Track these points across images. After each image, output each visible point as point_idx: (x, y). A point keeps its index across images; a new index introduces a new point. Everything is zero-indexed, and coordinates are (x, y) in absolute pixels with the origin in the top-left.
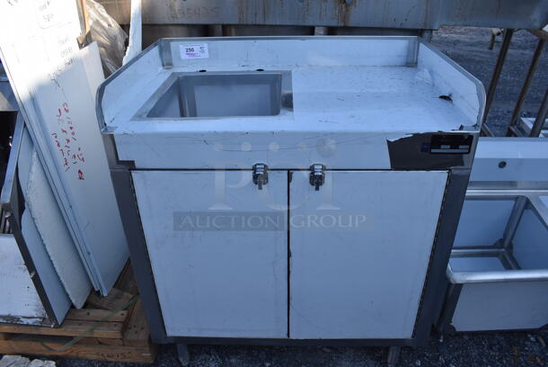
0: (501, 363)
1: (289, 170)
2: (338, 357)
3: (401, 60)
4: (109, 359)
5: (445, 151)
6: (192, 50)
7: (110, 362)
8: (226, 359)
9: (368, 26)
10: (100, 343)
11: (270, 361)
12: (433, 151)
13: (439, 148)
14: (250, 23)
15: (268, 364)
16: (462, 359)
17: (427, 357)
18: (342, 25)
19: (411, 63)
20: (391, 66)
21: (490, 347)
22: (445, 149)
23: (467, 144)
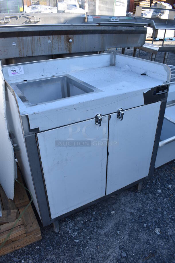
0: (172, 174)
1: (109, 114)
2: (119, 197)
3: (108, 64)
4: (18, 248)
5: (161, 93)
6: (15, 71)
7: (19, 250)
8: (75, 220)
9: (80, 52)
10: (13, 241)
11: (94, 211)
12: (157, 94)
13: (159, 92)
14: (25, 56)
15: (94, 213)
16: (160, 178)
17: (149, 183)
18: (69, 53)
19: (112, 64)
20: (107, 66)
21: (166, 170)
22: (161, 92)
23: (166, 89)
